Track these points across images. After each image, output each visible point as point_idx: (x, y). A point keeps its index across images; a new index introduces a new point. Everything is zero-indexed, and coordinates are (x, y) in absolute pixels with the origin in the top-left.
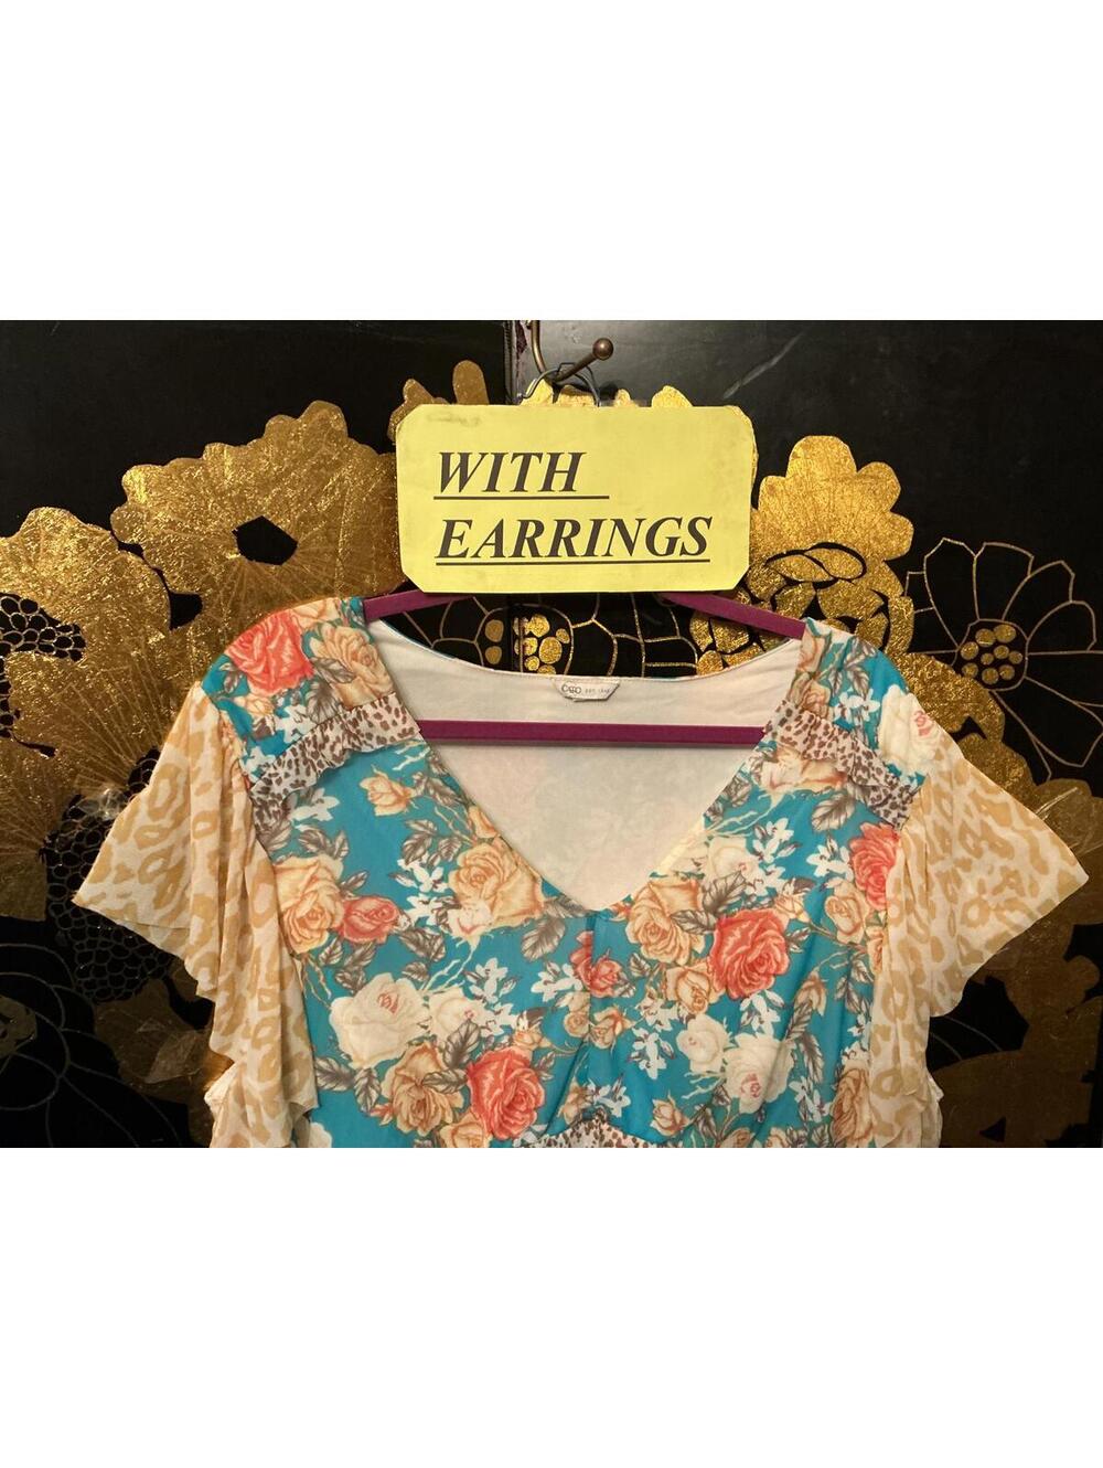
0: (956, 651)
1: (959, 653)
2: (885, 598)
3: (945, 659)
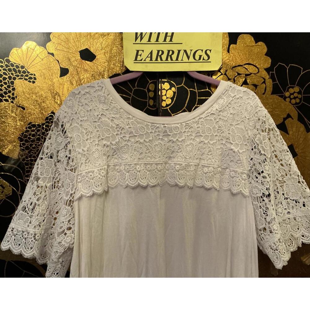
0: (284, 94)
1: (285, 95)
2: (264, 79)
3: (281, 96)
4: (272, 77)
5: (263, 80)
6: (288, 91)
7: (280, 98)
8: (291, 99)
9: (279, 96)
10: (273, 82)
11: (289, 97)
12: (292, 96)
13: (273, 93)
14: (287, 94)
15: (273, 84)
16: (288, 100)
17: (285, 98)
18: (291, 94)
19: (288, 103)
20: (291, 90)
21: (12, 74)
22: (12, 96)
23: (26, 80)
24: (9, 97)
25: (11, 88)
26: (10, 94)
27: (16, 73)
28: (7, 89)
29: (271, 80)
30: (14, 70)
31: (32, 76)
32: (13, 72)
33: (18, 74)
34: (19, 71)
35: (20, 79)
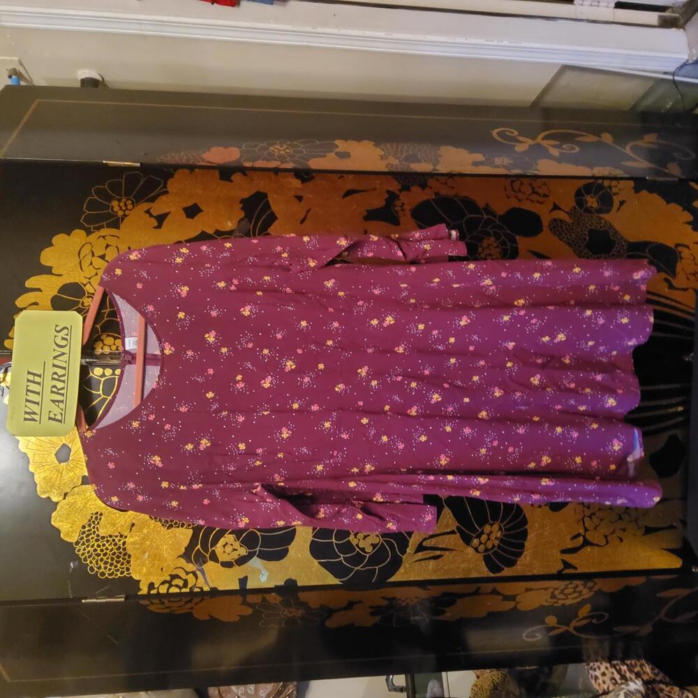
1: (121, 216)
2: (100, 237)
3: (123, 219)
4: (98, 229)
5: (102, 238)
6: (116, 212)
7: (125, 221)
8: (127, 209)
9: (122, 221)
10: (104, 227)
11: (124, 211)
12: (124, 208)
13: (117, 227)
14: (120, 213)
15: (107, 227)
16: (127, 212)
17: (125, 216)
18: (121, 209)
19: (131, 212)
20: (116, 209)
21: (92, 538)
22: (119, 538)
23: (98, 523)
24: (120, 540)
25: (109, 539)
26: (117, 539)
27: (91, 534)
28: (111, 544)
29: (102, 230)
30: (88, 536)
31: (94, 517)
32: (91, 536)
33: (92, 532)
34: (89, 531)
35: (98, 530)
